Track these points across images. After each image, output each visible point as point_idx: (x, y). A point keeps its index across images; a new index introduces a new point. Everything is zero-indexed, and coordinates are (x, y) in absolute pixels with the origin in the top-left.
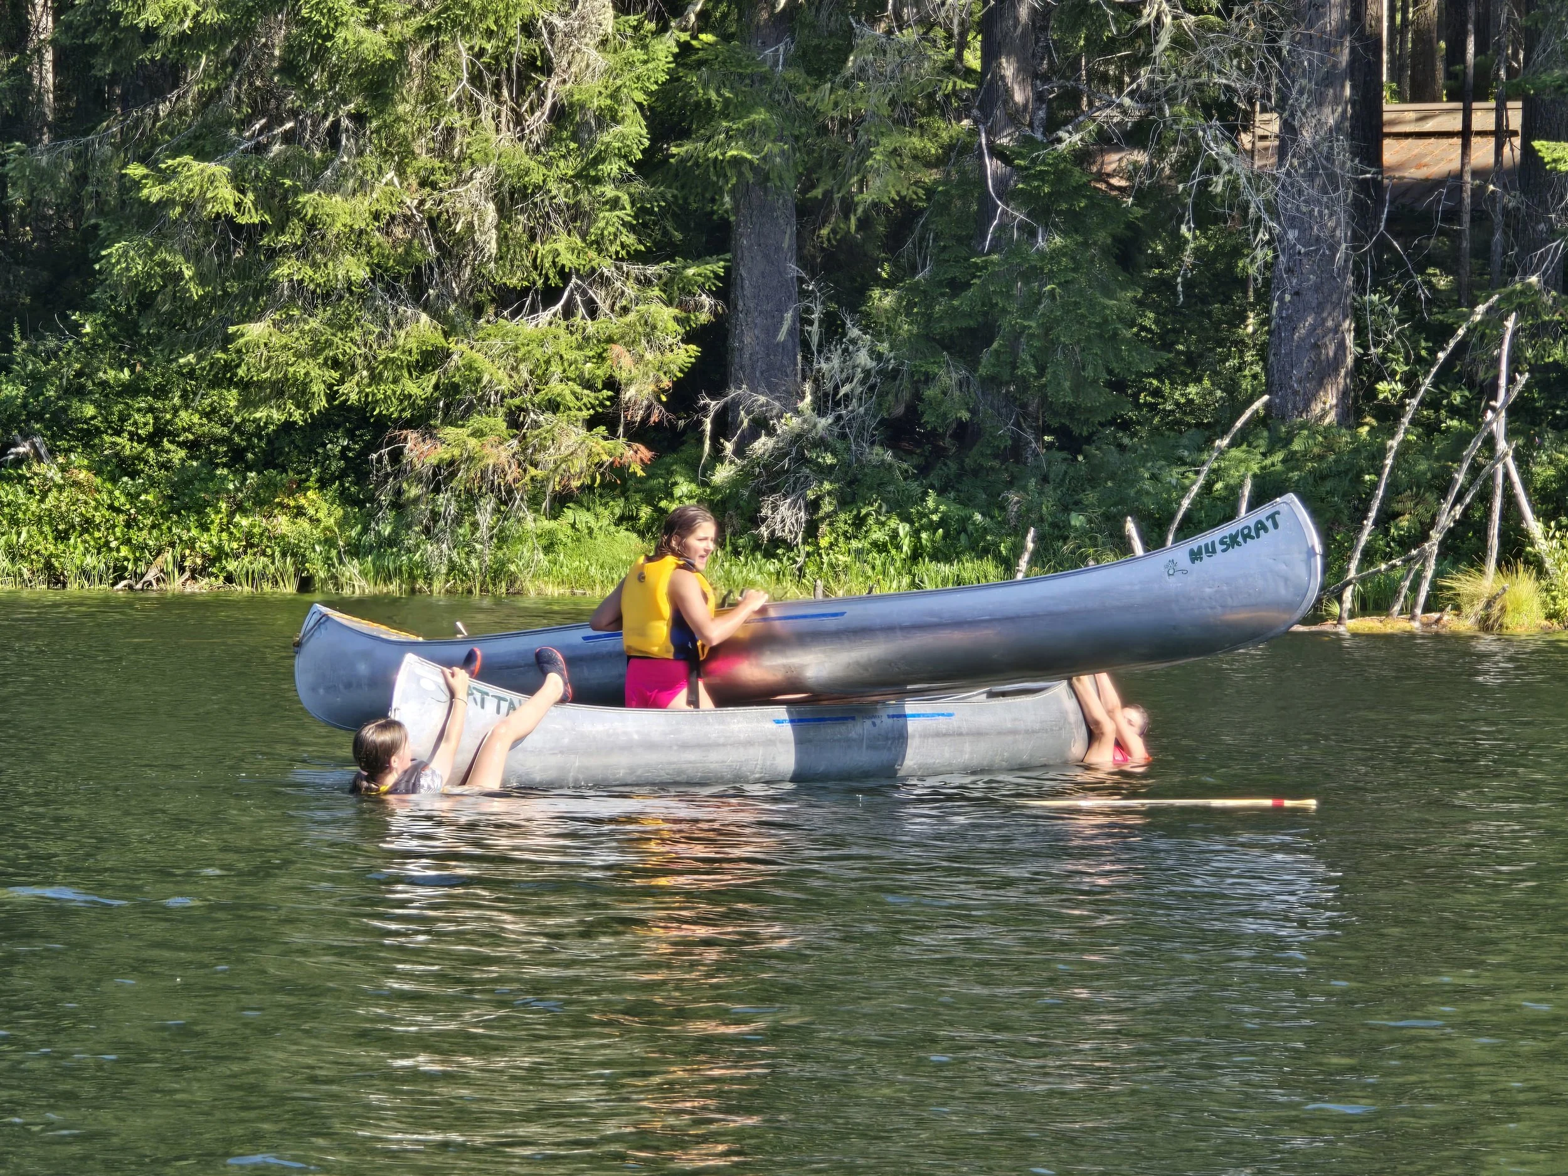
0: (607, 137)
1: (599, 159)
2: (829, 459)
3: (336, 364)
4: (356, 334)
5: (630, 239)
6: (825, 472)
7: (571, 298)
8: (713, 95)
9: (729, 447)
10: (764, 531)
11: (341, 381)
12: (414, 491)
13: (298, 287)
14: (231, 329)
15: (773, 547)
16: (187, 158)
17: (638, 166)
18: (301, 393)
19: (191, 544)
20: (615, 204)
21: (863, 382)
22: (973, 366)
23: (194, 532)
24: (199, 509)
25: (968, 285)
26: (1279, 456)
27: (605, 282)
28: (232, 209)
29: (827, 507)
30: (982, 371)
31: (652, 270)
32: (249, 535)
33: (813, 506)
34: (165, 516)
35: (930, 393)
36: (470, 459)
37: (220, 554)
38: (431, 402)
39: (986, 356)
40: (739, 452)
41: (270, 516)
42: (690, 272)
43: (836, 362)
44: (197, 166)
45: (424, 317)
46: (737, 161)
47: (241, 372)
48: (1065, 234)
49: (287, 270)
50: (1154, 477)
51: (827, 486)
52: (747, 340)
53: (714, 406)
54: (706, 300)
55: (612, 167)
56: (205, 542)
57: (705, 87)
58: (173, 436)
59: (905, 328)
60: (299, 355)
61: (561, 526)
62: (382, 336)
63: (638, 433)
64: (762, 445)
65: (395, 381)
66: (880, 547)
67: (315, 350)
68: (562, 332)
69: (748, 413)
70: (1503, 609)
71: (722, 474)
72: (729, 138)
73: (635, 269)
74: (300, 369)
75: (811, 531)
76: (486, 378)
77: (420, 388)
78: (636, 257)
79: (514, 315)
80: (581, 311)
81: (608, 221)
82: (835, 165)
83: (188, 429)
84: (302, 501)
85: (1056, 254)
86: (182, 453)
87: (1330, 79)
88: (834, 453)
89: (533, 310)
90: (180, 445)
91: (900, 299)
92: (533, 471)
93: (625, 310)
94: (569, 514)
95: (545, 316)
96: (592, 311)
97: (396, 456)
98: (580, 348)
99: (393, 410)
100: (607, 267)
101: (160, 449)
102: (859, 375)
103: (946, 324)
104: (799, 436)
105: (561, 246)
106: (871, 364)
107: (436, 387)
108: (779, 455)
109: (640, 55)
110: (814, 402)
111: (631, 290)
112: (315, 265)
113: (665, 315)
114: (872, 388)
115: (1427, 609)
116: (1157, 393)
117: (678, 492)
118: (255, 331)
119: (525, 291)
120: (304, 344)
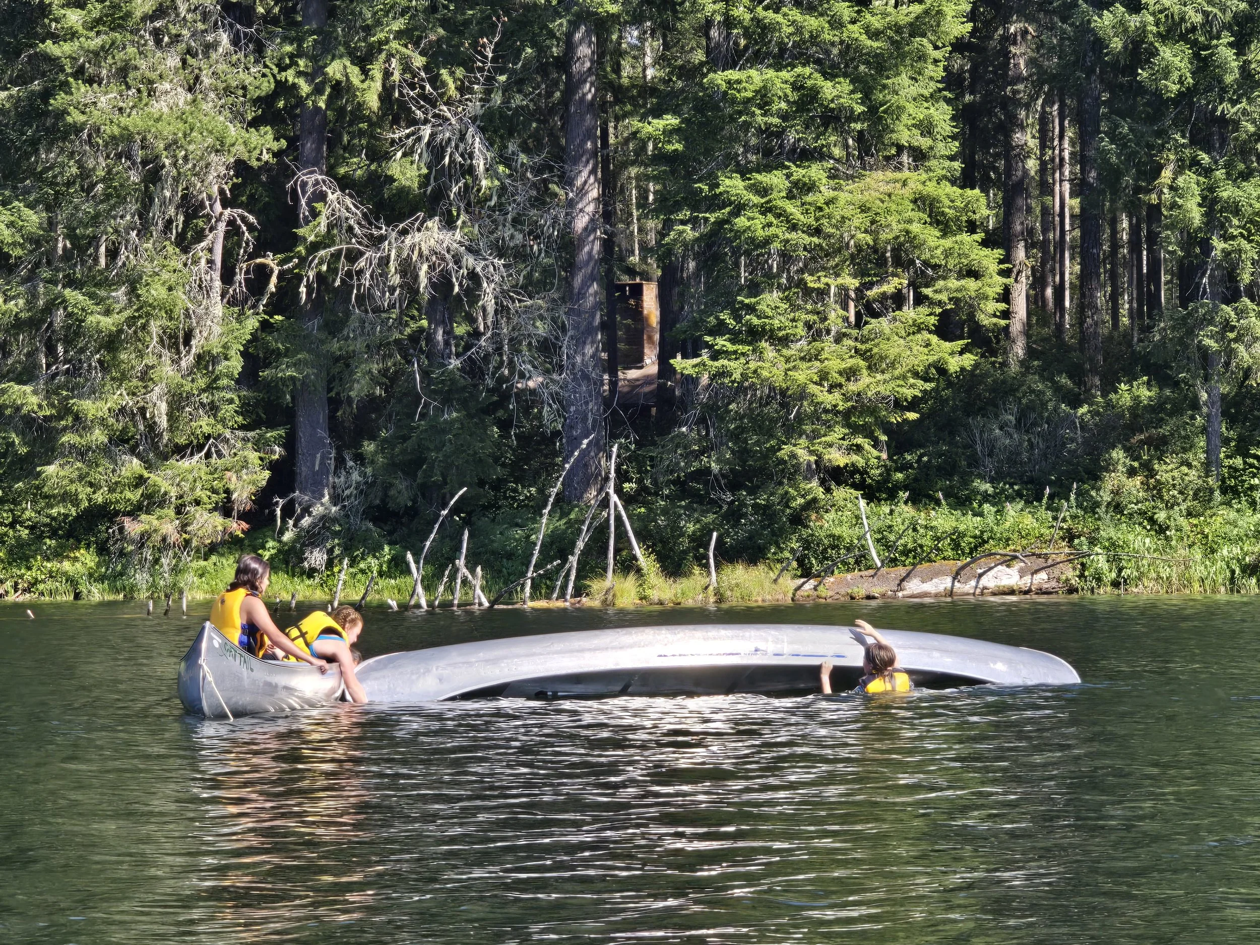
0: (222, 367)
1: (217, 378)
2: (338, 528)
3: (91, 485)
4: (100, 469)
5: (240, 419)
6: (336, 534)
7: (209, 449)
8: (280, 346)
9: (291, 522)
10: (306, 564)
11: (94, 493)
12: (131, 548)
13: (72, 446)
14: (38, 469)
15: (311, 573)
16: (12, 384)
17: (238, 382)
18: (74, 500)
19: (21, 577)
20: (231, 401)
21: (356, 488)
22: (414, 478)
23: (23, 571)
24: (26, 558)
25: (410, 437)
26: (564, 521)
27: (227, 441)
28: (36, 408)
29: (337, 551)
30: (419, 481)
31: (250, 434)
32: (51, 572)
33: (330, 551)
34: (10, 564)
35: (392, 492)
36: (155, 531)
37: (36, 582)
38: (140, 504)
39: (420, 474)
40: (295, 525)
41: (61, 562)
42: (269, 435)
43: (342, 479)
44: (17, 387)
45: (135, 461)
46: (292, 378)
47: (46, 489)
48: (457, 411)
49: (68, 438)
50: (501, 533)
51: (336, 541)
52: (303, 469)
53: (281, 502)
54: (277, 449)
55: (224, 382)
56: (29, 576)
57: (276, 342)
58: (21, 524)
59: (380, 459)
60: (72, 481)
61: (208, 564)
62: (114, 471)
63: (243, 516)
64: (306, 521)
65: (121, 493)
66: (363, 571)
67: (81, 478)
68: (204, 467)
69: (300, 505)
70: (614, 596)
71: (288, 536)
72: (287, 367)
73: (240, 434)
74: (72, 488)
75: (330, 564)
76: (163, 490)
77: (134, 496)
78: (242, 427)
79: (182, 458)
80: (215, 455)
81: (227, 411)
82: (341, 379)
83: (29, 520)
84: (77, 554)
85: (453, 421)
86: (27, 532)
87: (590, 331)
88: (340, 525)
89: (192, 454)
90: (26, 528)
91: (378, 446)
92: (184, 536)
93: (235, 454)
94: (214, 558)
95: (196, 457)
96: (220, 455)
97: (121, 530)
98: (211, 473)
99: (121, 507)
100: (228, 434)
101: (15, 531)
102: (354, 485)
103: (400, 457)
104: (324, 516)
105: (203, 423)
106: (359, 479)
107: (142, 495)
108: (313, 525)
109: (237, 326)
110: (330, 498)
111: (239, 445)
112: (81, 436)
113: (253, 456)
114: (361, 492)
115: (574, 596)
116: (515, 490)
117: (268, 546)
118: (51, 470)
119: (187, 446)
120: (75, 475)
